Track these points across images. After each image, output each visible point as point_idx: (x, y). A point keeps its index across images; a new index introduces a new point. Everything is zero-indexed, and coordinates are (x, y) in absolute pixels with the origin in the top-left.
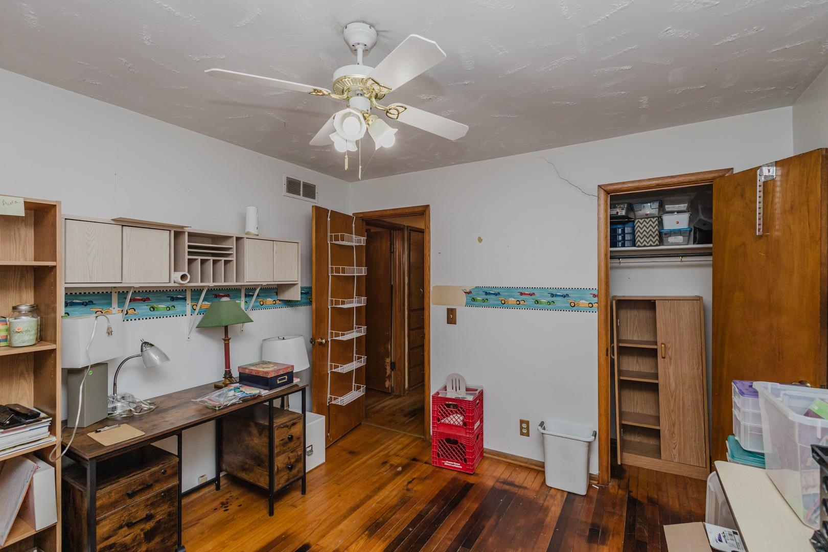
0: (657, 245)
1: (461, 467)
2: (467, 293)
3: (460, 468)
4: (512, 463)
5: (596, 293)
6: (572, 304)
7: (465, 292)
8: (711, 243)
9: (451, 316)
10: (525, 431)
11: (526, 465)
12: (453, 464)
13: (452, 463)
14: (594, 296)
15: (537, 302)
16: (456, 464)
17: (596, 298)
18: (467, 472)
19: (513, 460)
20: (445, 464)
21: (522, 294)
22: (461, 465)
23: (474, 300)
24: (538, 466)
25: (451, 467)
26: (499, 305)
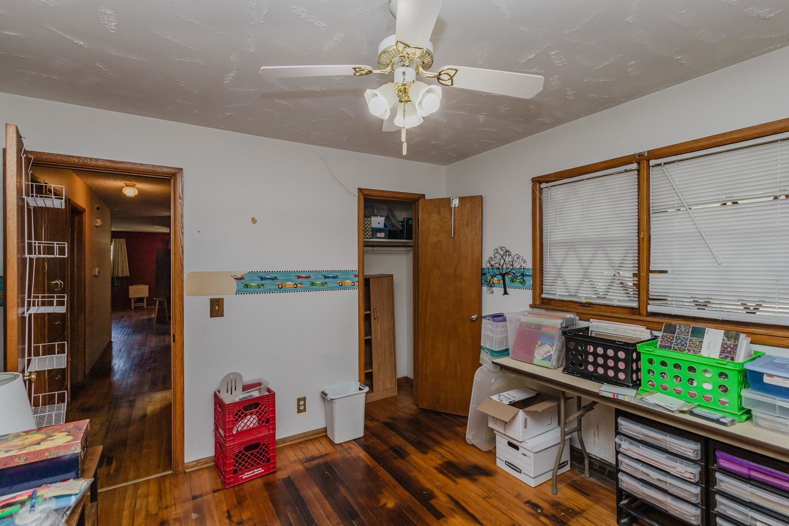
0: (371, 238)
1: (263, 470)
2: (238, 279)
3: (262, 473)
4: (292, 444)
5: (357, 274)
6: (341, 284)
7: (235, 279)
8: (412, 239)
9: (216, 308)
10: (302, 408)
11: (305, 439)
12: (254, 472)
13: (252, 472)
14: (356, 276)
15: (313, 284)
16: (257, 470)
17: (357, 278)
18: (271, 472)
19: (292, 441)
20: (244, 477)
21: (299, 277)
22: (262, 469)
23: (247, 286)
24: (322, 433)
25: (251, 477)
26: (276, 290)
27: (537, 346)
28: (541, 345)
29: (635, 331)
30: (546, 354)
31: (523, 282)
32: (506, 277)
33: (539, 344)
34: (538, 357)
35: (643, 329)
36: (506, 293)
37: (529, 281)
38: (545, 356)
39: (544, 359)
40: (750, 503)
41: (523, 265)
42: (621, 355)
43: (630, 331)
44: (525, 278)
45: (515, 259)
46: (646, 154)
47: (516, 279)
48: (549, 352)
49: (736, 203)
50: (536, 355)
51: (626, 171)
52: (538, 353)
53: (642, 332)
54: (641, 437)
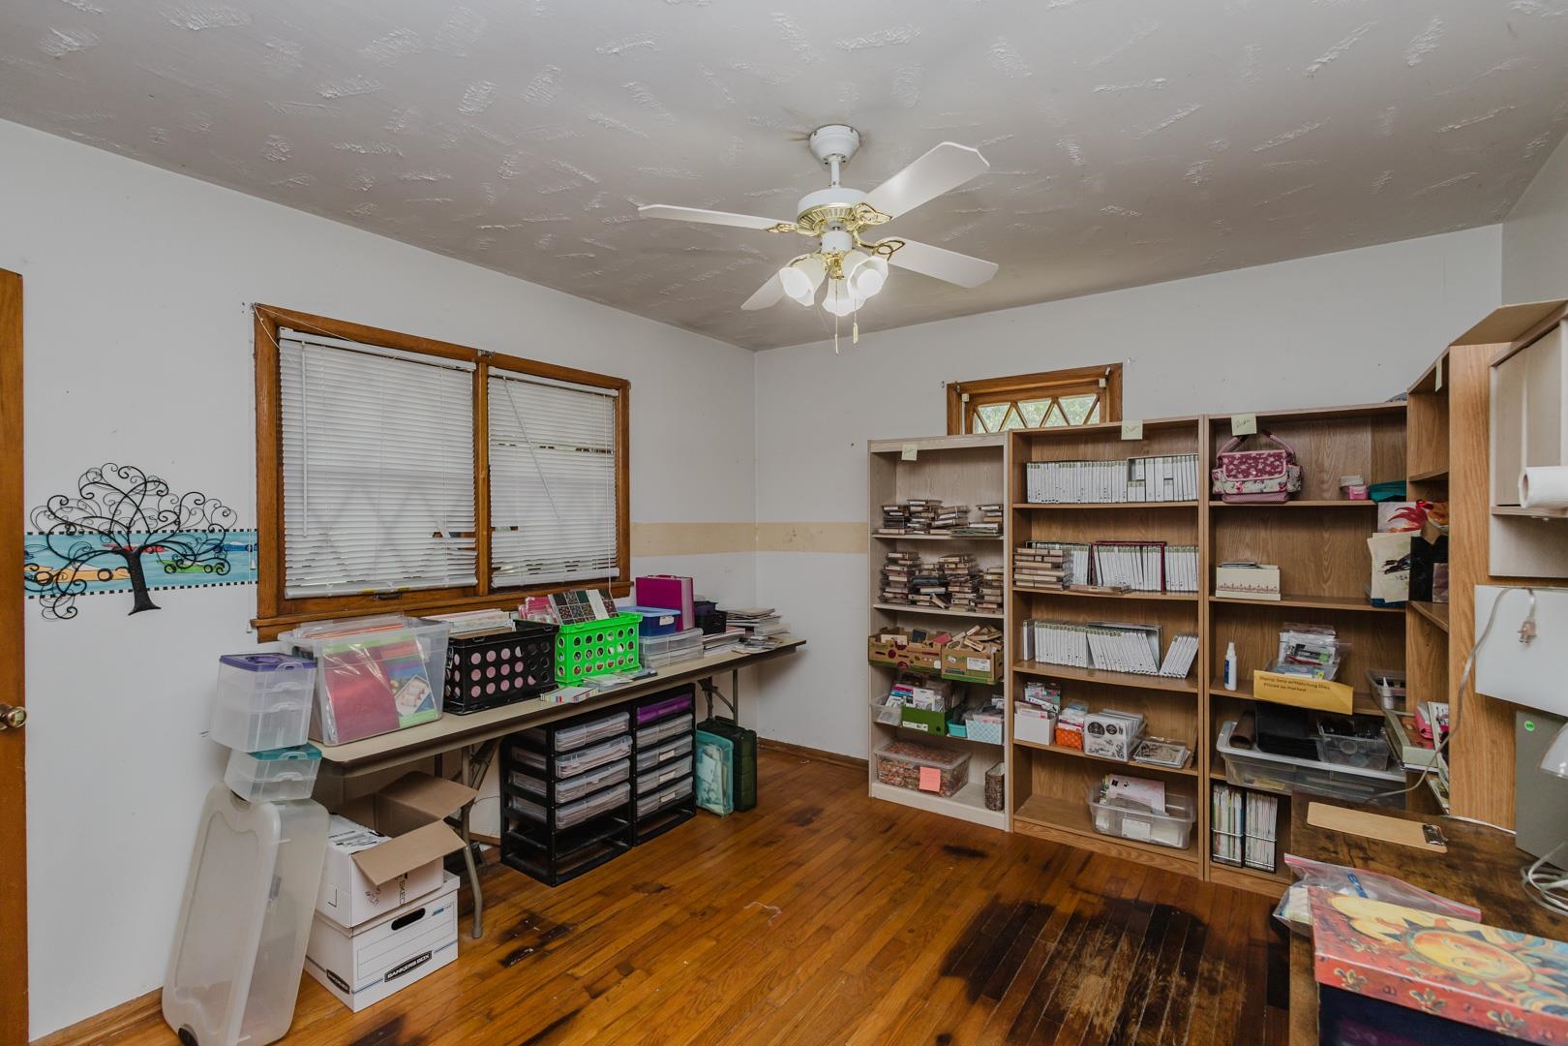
27: (394, 691)
28: (401, 686)
29: (493, 618)
30: (419, 698)
31: (221, 567)
32: (146, 559)
33: (396, 684)
34: (407, 713)
35: (497, 612)
36: (143, 603)
37: (244, 564)
38: (419, 703)
39: (420, 709)
40: (659, 741)
41: (218, 518)
42: (476, 658)
43: (487, 620)
44: (230, 556)
45: (189, 502)
46: (480, 354)
47: (195, 561)
48: (423, 692)
49: (552, 448)
50: (399, 709)
51: (458, 369)
52: (402, 704)
53: (501, 617)
54: (584, 741)
